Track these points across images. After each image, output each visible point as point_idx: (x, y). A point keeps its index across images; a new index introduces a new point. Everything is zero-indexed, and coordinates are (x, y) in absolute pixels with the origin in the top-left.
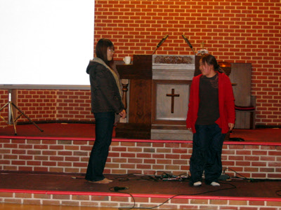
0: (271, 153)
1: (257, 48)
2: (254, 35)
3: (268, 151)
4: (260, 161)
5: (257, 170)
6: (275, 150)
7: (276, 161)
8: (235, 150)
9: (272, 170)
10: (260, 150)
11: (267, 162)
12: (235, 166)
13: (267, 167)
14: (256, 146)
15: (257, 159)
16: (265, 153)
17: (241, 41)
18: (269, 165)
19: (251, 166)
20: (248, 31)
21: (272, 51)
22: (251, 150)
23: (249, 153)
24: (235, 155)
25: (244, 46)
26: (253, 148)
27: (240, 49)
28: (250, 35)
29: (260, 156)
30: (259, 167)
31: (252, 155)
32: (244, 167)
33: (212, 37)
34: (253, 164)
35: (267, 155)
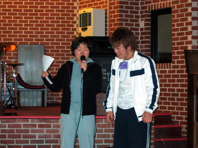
0: (40, 126)
1: (50, 30)
2: (46, 18)
3: (37, 124)
4: (30, 133)
5: (27, 142)
6: (45, 123)
7: (45, 133)
8: (7, 124)
9: (42, 141)
10: (30, 123)
11: (37, 134)
12: (7, 139)
13: (37, 139)
14: (27, 120)
15: (28, 131)
16: (35, 126)
17: (34, 24)
18: (39, 137)
19: (22, 139)
20: (41, 14)
21: (64, 33)
22: (22, 123)
23: (20, 126)
24: (7, 128)
25: (38, 29)
26: (23, 121)
27: (34, 31)
28: (43, 18)
29: (30, 129)
30: (30, 139)
31: (22, 128)
32: (15, 139)
33: (7, 20)
34: (24, 137)
35: (37, 128)
